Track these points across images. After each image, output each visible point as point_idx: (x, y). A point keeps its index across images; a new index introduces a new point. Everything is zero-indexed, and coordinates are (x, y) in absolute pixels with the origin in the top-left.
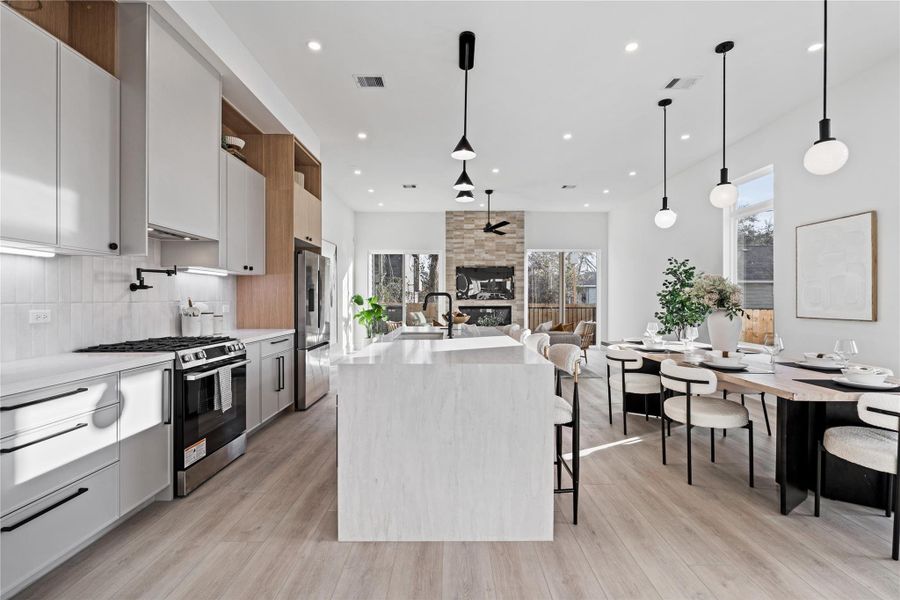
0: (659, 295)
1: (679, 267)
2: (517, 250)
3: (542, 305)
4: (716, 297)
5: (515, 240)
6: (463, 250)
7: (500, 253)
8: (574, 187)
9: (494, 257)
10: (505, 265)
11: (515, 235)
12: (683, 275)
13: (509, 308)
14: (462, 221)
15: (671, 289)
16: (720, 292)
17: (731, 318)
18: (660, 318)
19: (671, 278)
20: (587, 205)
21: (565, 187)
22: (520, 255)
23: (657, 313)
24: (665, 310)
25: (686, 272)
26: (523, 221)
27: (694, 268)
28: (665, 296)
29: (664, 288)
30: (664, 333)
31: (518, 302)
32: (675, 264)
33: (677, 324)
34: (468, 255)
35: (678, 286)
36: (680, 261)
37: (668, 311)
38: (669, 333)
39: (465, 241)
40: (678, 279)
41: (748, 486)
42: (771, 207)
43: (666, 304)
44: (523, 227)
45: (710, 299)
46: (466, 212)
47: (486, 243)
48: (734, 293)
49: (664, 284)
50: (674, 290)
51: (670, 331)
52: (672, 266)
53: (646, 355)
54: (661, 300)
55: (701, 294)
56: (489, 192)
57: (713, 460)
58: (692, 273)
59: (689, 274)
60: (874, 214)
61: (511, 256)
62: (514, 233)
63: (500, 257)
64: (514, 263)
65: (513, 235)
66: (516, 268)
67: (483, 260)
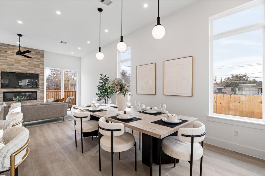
0: (97, 87)
1: (104, 77)
2: (40, 67)
3: (56, 90)
4: (119, 87)
5: (39, 63)
6: (6, 64)
7: (31, 67)
8: (66, 43)
9: (27, 69)
10: (33, 73)
11: (39, 60)
12: (105, 80)
13: (36, 92)
14: (6, 49)
15: (101, 85)
16: (121, 85)
17: (124, 95)
18: (98, 95)
19: (102, 81)
20: (72, 53)
21: (62, 42)
22: (42, 69)
23: (97, 93)
24: (99, 92)
25: (106, 79)
26: (43, 55)
27: (109, 78)
28: (99, 87)
29: (99, 84)
30: (99, 100)
31: (40, 90)
32: (102, 76)
33: (103, 97)
34: (9, 66)
35: (104, 84)
36: (104, 75)
37: (100, 92)
38: (101, 100)
39: (7, 59)
40: (104, 81)
41: (134, 170)
42: (130, 60)
43: (100, 90)
44: (44, 58)
45: (117, 88)
46: (8, 45)
47: (22, 62)
48: (125, 85)
49: (99, 83)
50: (102, 85)
51: (101, 99)
52: (102, 77)
53: (92, 114)
54: (98, 88)
55: (114, 86)
56: (20, 35)
57: (120, 159)
58: (108, 80)
59: (107, 79)
60: (155, 64)
61: (36, 69)
62: (39, 59)
63: (30, 69)
64: (39, 72)
65: (38, 60)
66: (40, 74)
67: (20, 69)
